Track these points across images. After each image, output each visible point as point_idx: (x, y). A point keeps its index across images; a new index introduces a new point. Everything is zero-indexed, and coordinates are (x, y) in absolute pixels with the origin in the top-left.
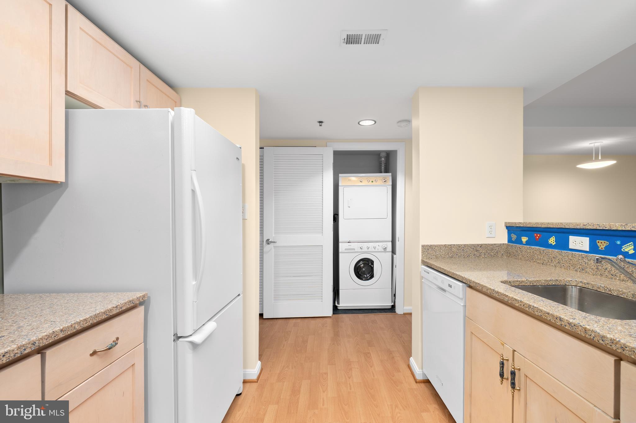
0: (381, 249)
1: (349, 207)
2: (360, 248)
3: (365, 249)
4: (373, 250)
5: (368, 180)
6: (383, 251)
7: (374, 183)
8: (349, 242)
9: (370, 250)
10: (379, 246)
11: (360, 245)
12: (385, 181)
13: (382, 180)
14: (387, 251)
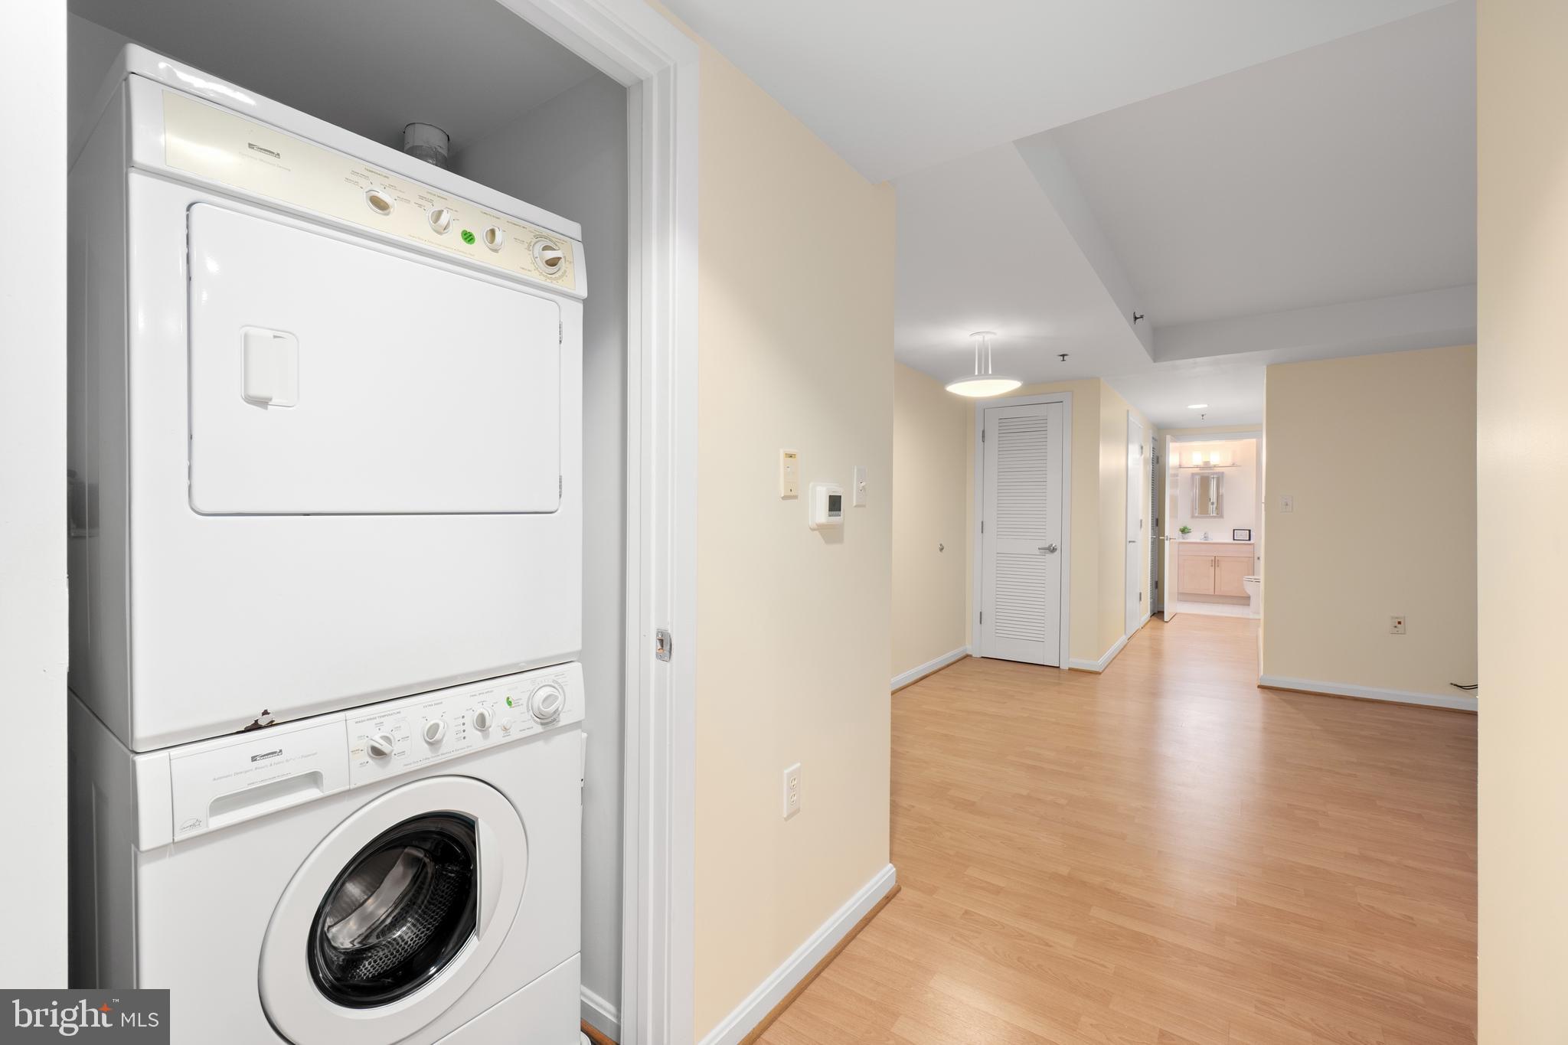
0: (523, 723)
1: (263, 402)
2: (365, 757)
3: (411, 753)
4: (476, 741)
5: (432, 209)
6: (539, 729)
7: (478, 252)
8: (256, 727)
9: (451, 747)
10: (509, 703)
11: (368, 726)
12: (553, 263)
13: (530, 247)
14: (561, 724)
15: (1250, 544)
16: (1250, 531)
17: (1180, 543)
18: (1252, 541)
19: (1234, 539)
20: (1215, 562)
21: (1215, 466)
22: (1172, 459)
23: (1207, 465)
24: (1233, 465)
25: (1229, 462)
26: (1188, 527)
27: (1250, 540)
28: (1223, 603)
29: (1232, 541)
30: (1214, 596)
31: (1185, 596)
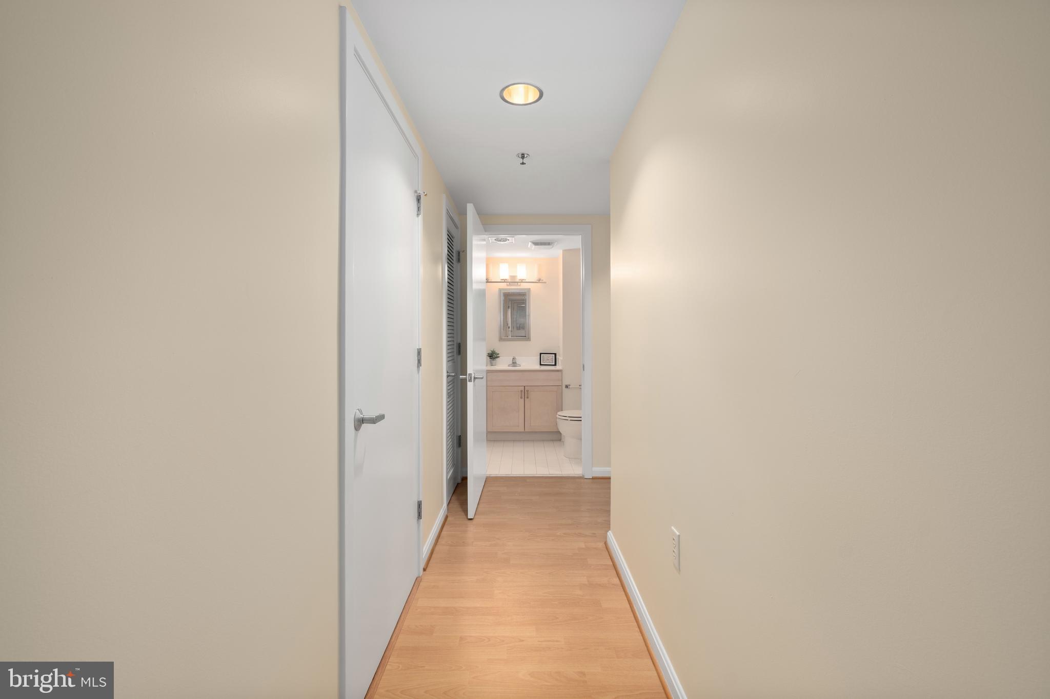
15: (558, 371)
16: (555, 354)
17: (488, 372)
18: (558, 367)
19: (541, 365)
20: (525, 393)
21: (522, 281)
22: (477, 272)
23: (513, 281)
24: (539, 281)
25: (534, 279)
26: (497, 351)
27: (555, 365)
28: (533, 441)
29: (538, 367)
30: (524, 432)
31: (495, 437)
